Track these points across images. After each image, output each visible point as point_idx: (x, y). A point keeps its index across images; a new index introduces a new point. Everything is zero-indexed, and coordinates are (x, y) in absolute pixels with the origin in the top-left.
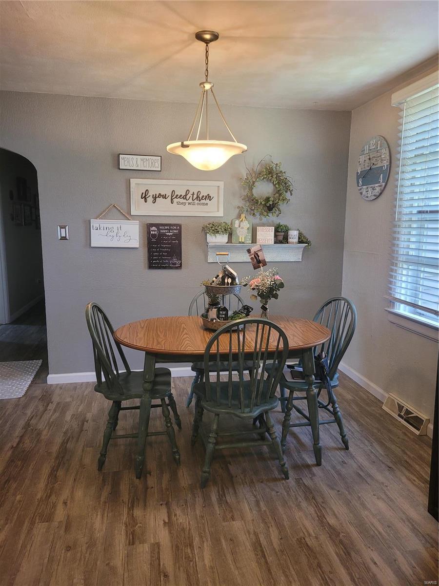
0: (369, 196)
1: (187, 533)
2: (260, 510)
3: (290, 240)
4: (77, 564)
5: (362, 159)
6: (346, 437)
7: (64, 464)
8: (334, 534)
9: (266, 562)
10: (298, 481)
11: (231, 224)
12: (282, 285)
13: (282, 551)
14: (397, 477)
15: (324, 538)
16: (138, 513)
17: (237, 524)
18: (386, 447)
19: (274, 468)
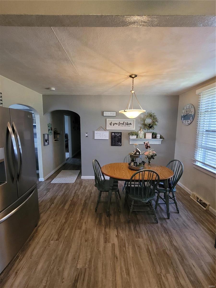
0: (186, 123)
1: (123, 241)
2: (148, 235)
3: (157, 138)
4: (88, 248)
5: (183, 111)
6: (178, 209)
7: (85, 208)
8: (176, 249)
9: (152, 258)
10: (161, 224)
11: (138, 132)
12: (156, 155)
13: (157, 254)
14: (199, 228)
15: (173, 251)
16: (107, 230)
17: (140, 240)
18: (193, 214)
19: (153, 218)
